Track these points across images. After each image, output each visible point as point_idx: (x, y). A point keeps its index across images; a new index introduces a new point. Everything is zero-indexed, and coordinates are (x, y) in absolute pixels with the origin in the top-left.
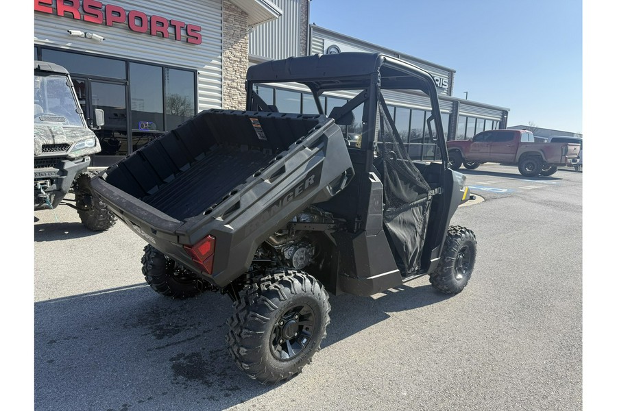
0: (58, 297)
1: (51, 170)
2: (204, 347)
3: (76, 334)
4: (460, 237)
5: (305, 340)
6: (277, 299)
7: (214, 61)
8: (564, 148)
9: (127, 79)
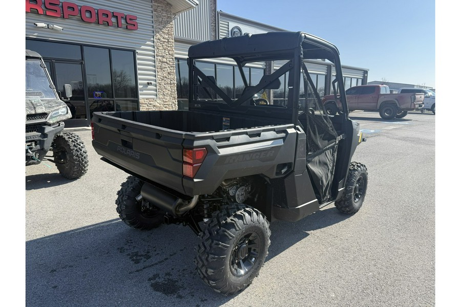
0: (51, 234)
1: (35, 134)
2: (173, 267)
3: (71, 264)
4: (357, 170)
5: (254, 259)
6: (234, 230)
7: (148, 43)
8: (413, 97)
9: (82, 59)
